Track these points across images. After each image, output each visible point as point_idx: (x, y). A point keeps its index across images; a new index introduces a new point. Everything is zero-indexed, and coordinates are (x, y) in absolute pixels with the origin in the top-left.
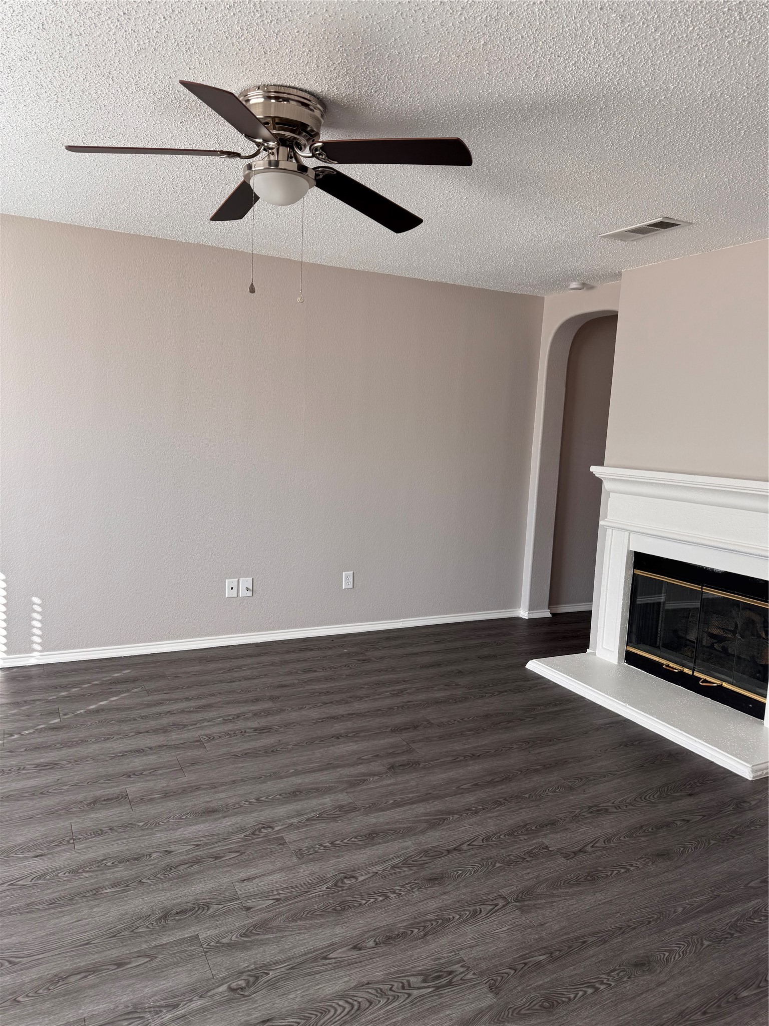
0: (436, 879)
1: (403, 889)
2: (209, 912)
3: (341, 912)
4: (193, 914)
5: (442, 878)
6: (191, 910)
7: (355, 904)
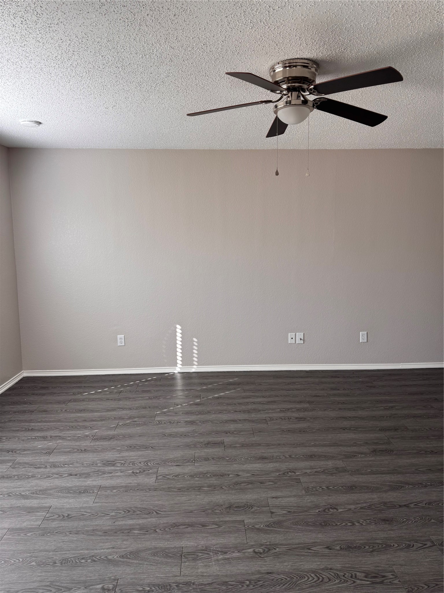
0: (388, 521)
1: (365, 522)
2: (252, 510)
3: (324, 526)
4: (244, 509)
5: (392, 521)
6: (243, 507)
7: (333, 524)
